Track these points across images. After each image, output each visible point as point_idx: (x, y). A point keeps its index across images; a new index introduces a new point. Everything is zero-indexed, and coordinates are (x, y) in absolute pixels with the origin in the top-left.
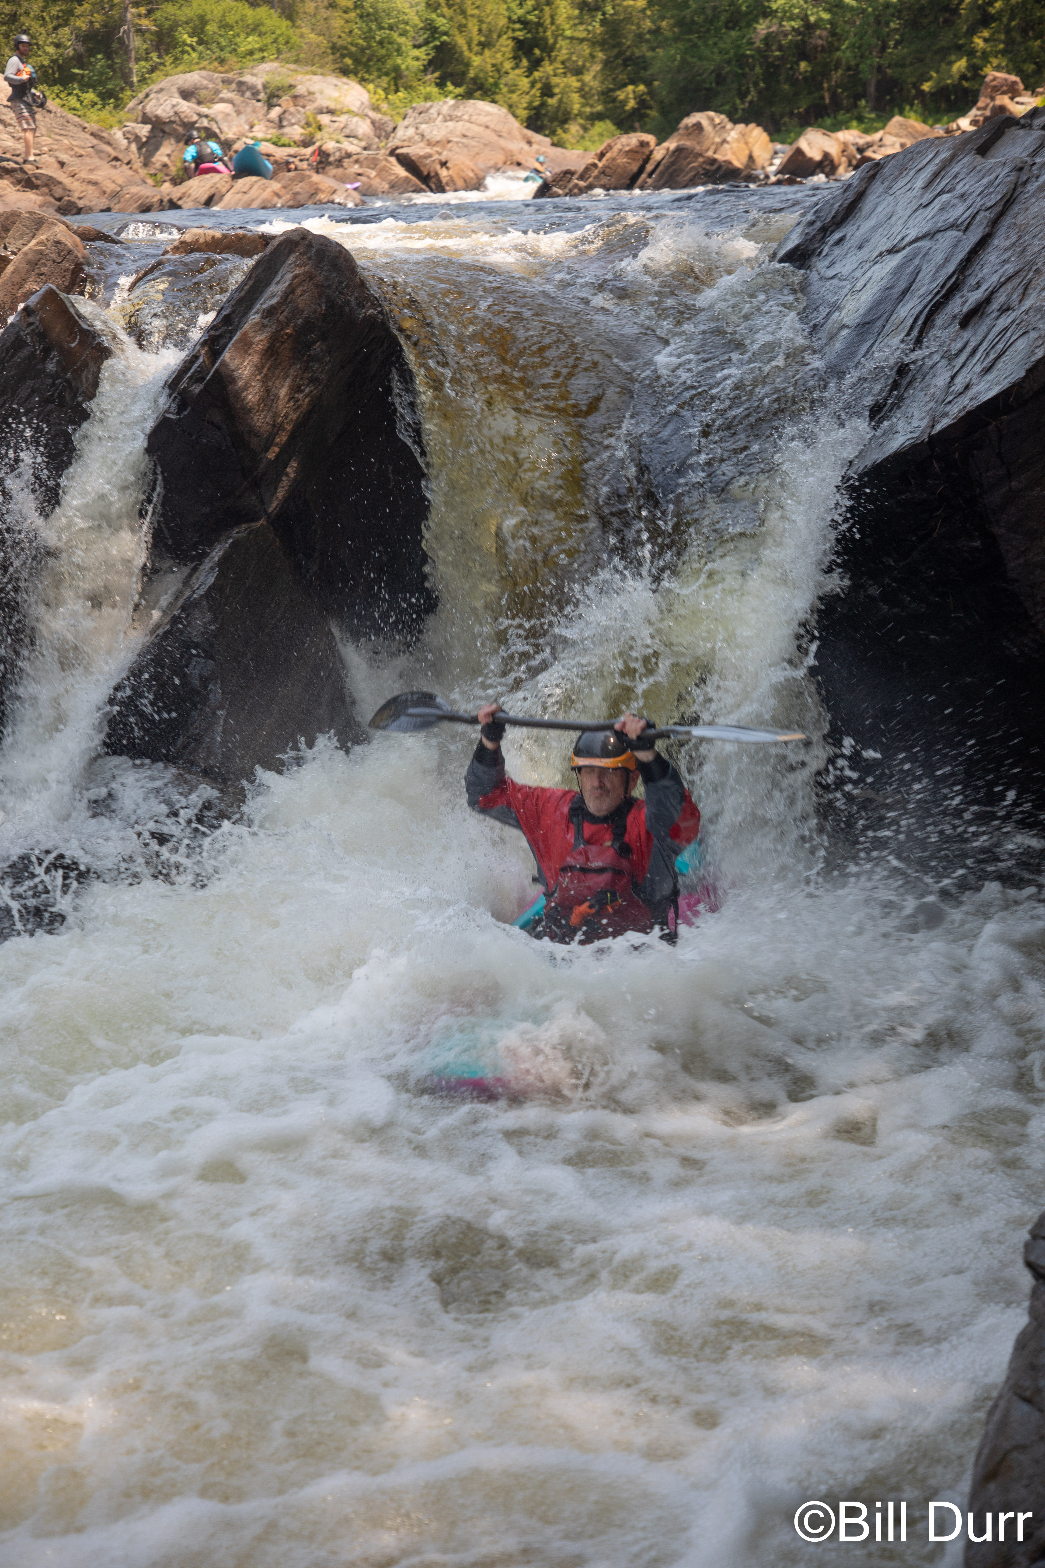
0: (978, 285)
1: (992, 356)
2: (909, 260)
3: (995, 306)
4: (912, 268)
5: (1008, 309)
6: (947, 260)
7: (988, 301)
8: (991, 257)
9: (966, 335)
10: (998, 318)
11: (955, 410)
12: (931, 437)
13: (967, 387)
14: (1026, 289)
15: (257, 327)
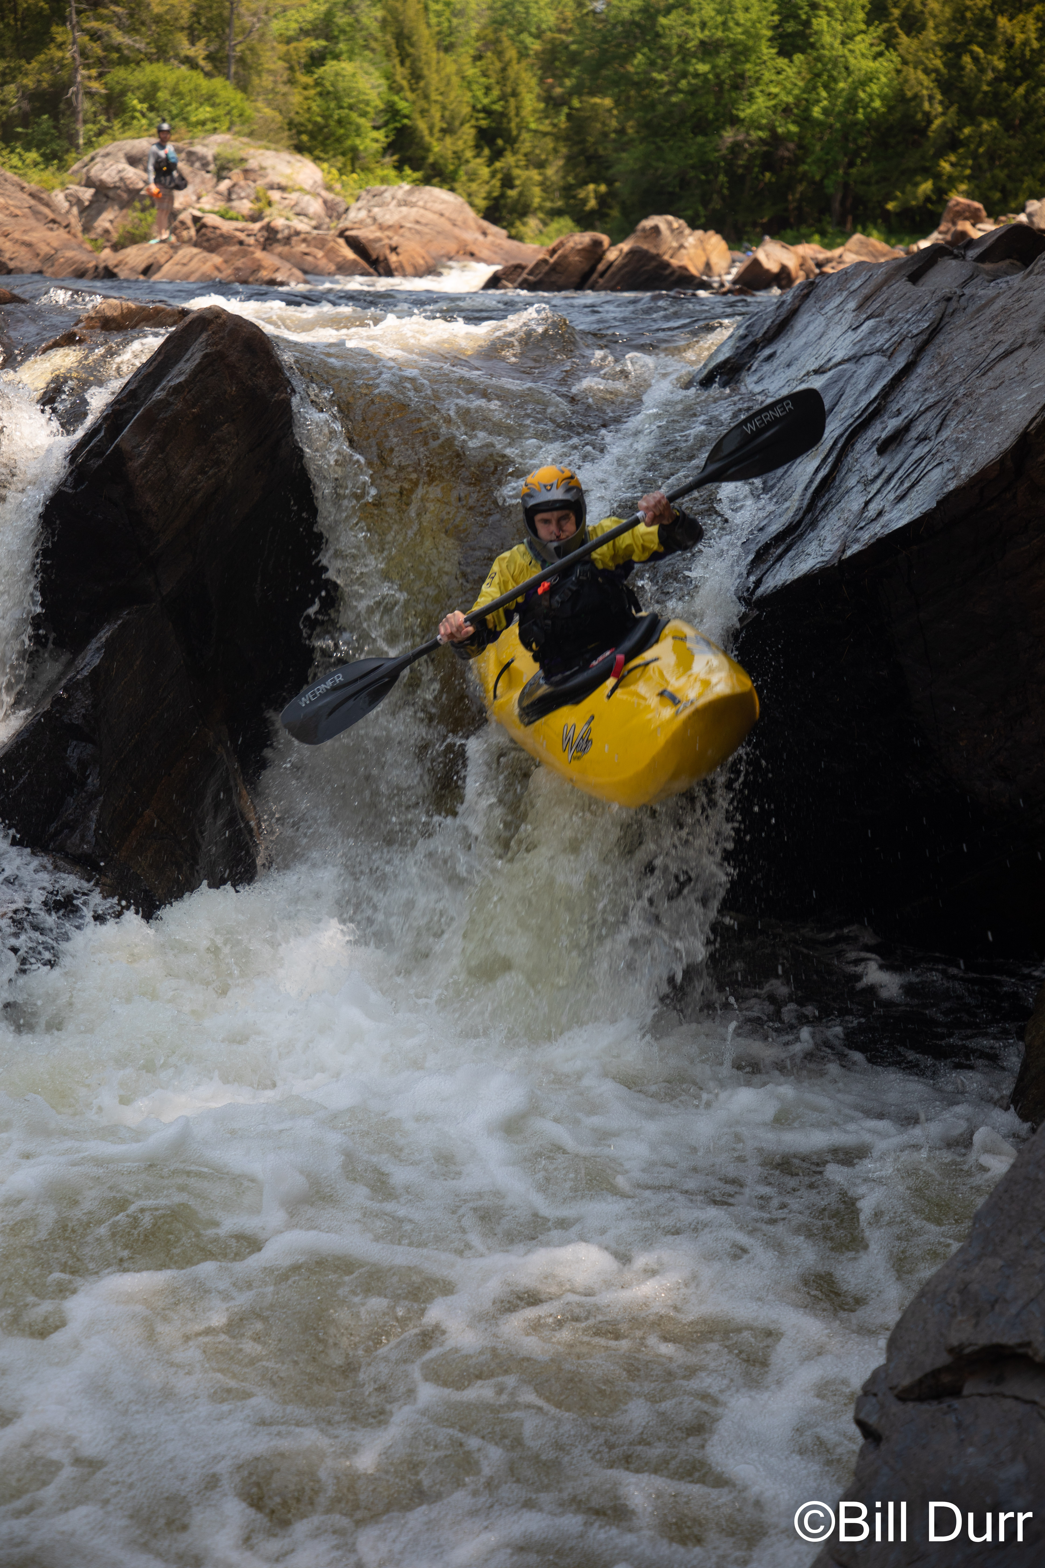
0: (899, 412)
1: (907, 485)
2: (833, 382)
3: (914, 433)
4: (837, 389)
5: (925, 439)
6: (870, 385)
7: (906, 429)
8: (913, 385)
9: (883, 461)
10: (915, 446)
11: (866, 536)
12: (840, 561)
13: (880, 514)
14: (944, 420)
15: (162, 404)
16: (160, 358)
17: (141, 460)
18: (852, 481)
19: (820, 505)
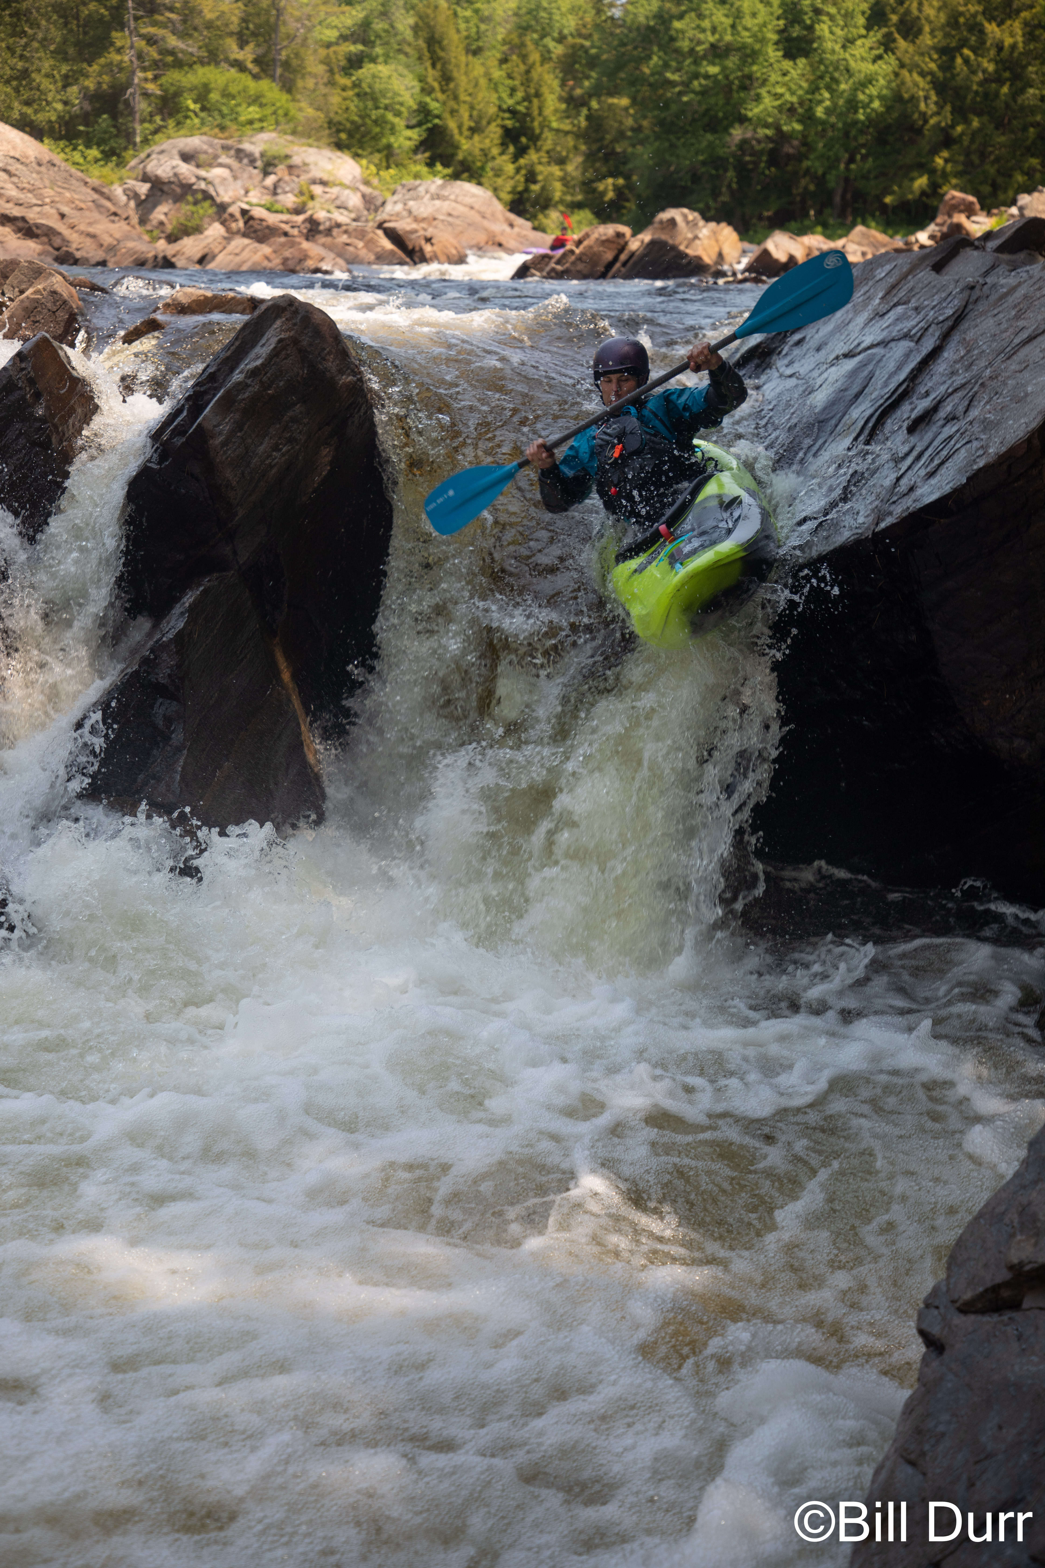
0: (927, 394)
1: (937, 462)
2: (863, 365)
3: (942, 414)
4: (866, 373)
5: (954, 418)
6: (899, 368)
7: (935, 409)
8: (940, 368)
9: (913, 440)
10: (944, 426)
11: (899, 511)
12: (874, 533)
13: (912, 489)
14: (971, 401)
15: (241, 387)
17: (221, 438)
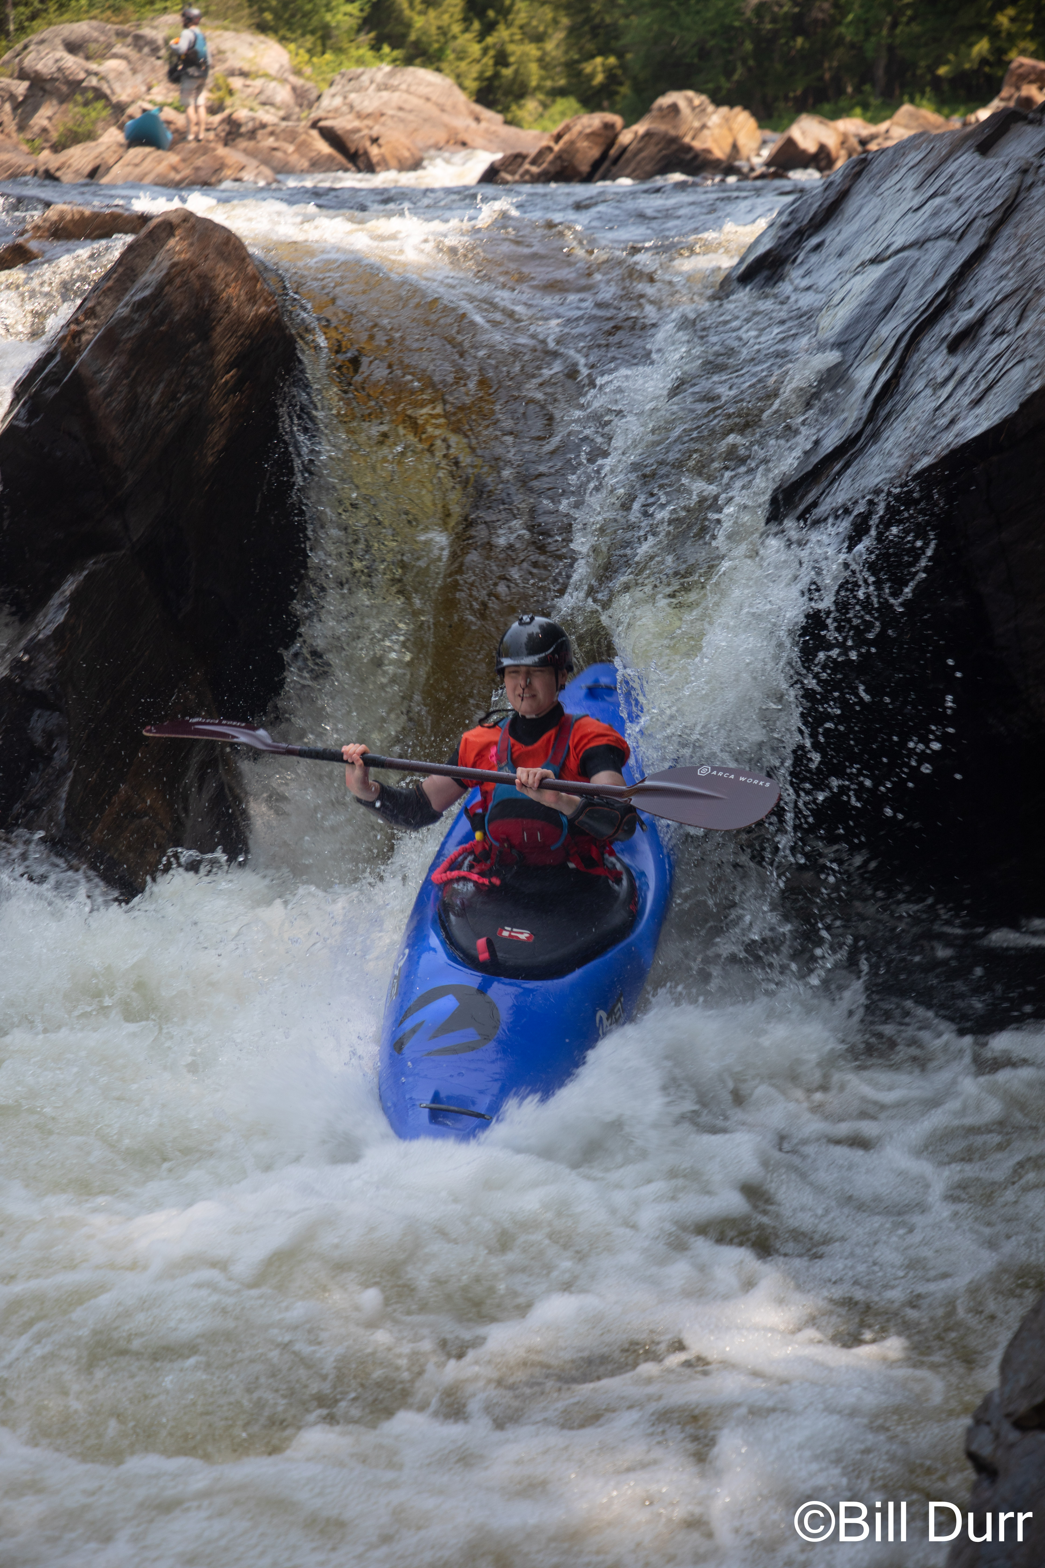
0: (971, 304)
1: (982, 387)
2: (894, 271)
3: (988, 329)
4: (896, 281)
5: (1003, 333)
6: (936, 274)
7: (980, 322)
8: (987, 272)
9: (954, 361)
10: (991, 342)
11: (939, 447)
13: (952, 422)
14: (1024, 311)
15: (125, 323)
16: (120, 270)
17: (103, 388)
18: (919, 385)
19: (883, 413)
